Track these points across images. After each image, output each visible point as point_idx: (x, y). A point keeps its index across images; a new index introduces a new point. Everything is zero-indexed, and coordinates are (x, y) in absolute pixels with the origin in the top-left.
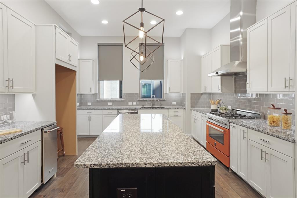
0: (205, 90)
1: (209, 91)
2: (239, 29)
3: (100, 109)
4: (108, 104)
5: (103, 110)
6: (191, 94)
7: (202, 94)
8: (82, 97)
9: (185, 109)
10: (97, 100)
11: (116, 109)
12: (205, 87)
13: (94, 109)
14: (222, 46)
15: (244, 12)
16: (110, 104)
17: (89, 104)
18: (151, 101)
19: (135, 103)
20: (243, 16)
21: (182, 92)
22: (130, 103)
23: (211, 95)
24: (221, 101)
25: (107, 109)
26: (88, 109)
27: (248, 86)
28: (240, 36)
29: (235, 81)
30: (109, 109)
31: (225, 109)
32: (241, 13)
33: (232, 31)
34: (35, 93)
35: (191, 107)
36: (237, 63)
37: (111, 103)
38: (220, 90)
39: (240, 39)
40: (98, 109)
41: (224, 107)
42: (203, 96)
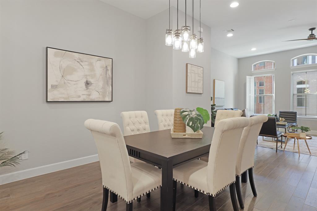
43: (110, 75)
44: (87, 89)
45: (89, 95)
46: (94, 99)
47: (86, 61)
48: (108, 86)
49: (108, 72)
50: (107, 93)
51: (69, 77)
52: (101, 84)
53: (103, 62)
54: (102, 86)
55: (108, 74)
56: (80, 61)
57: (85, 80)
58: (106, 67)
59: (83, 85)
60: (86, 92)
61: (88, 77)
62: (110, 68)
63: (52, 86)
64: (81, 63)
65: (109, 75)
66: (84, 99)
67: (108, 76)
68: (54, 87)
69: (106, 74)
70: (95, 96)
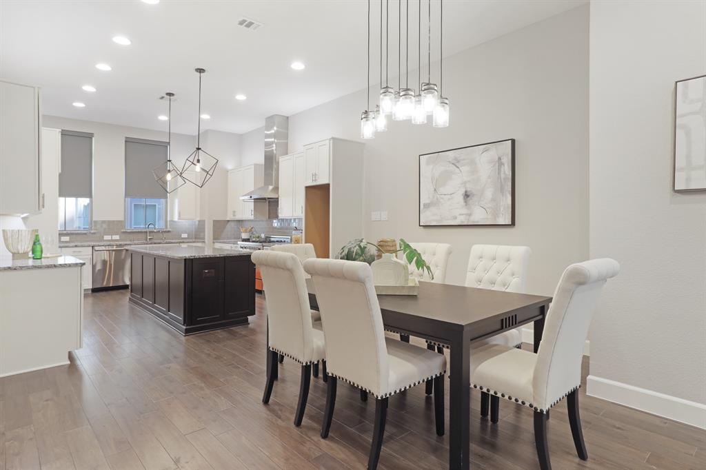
0: (234, 215)
1: (239, 217)
2: (273, 140)
5: (63, 249)
6: (214, 221)
7: (229, 221)
9: (204, 242)
11: (89, 246)
12: (234, 212)
14: (256, 165)
15: (277, 127)
18: (146, 232)
19: (117, 237)
20: (277, 131)
21: (198, 219)
22: (106, 237)
23: (240, 222)
24: (253, 230)
27: (279, 211)
28: (274, 145)
29: (269, 206)
30: (76, 246)
31: (258, 237)
32: (275, 128)
33: (266, 140)
35: (214, 239)
36: (271, 187)
38: (253, 216)
39: (274, 148)
41: (257, 235)
42: (229, 224)
43: (507, 172)
44: (466, 205)
45: (470, 215)
46: (478, 222)
47: (464, 160)
48: (503, 195)
49: (502, 169)
50: (502, 209)
51: (442, 190)
52: (489, 194)
53: (493, 152)
54: (491, 196)
55: (502, 172)
56: (456, 163)
57: (462, 191)
58: (500, 159)
59: (461, 199)
60: (465, 211)
61: (468, 185)
62: (507, 160)
63: (424, 205)
64: (457, 164)
65: (505, 173)
66: (463, 222)
67: (503, 176)
68: (427, 206)
69: (499, 173)
70: (479, 216)
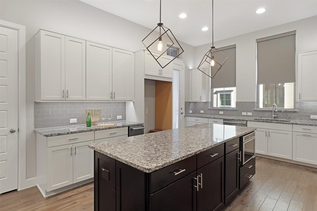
3: (206, 118)
4: (220, 113)
5: (209, 119)
8: (196, 105)
10: (208, 108)
11: (221, 119)
13: (201, 117)
16: (221, 113)
17: (202, 112)
19: (250, 114)
22: (244, 114)
25: (213, 118)
26: (196, 117)
30: (215, 118)
34: (134, 101)
37: (223, 112)
40: (204, 118)
